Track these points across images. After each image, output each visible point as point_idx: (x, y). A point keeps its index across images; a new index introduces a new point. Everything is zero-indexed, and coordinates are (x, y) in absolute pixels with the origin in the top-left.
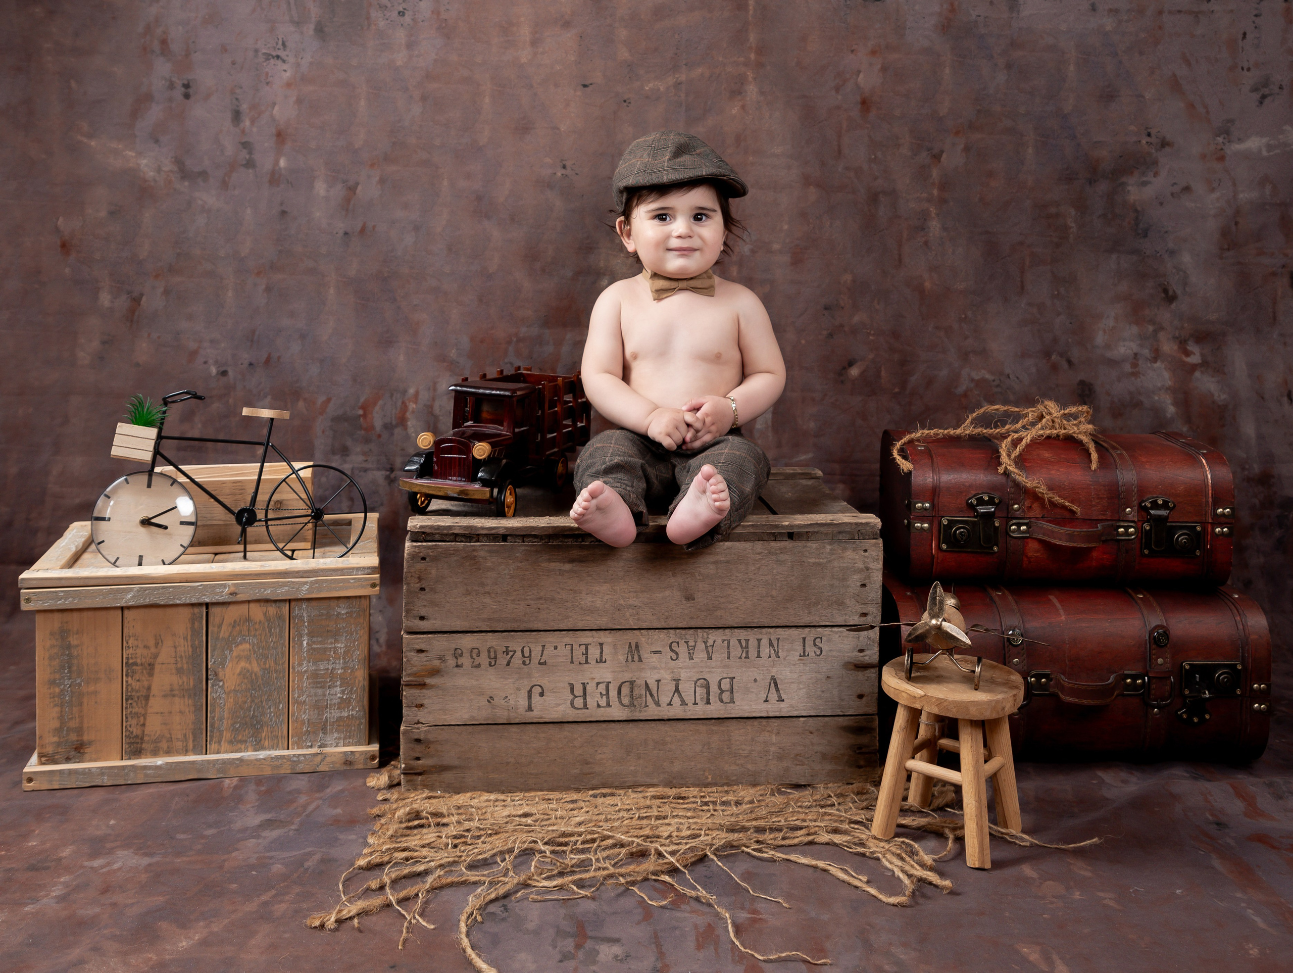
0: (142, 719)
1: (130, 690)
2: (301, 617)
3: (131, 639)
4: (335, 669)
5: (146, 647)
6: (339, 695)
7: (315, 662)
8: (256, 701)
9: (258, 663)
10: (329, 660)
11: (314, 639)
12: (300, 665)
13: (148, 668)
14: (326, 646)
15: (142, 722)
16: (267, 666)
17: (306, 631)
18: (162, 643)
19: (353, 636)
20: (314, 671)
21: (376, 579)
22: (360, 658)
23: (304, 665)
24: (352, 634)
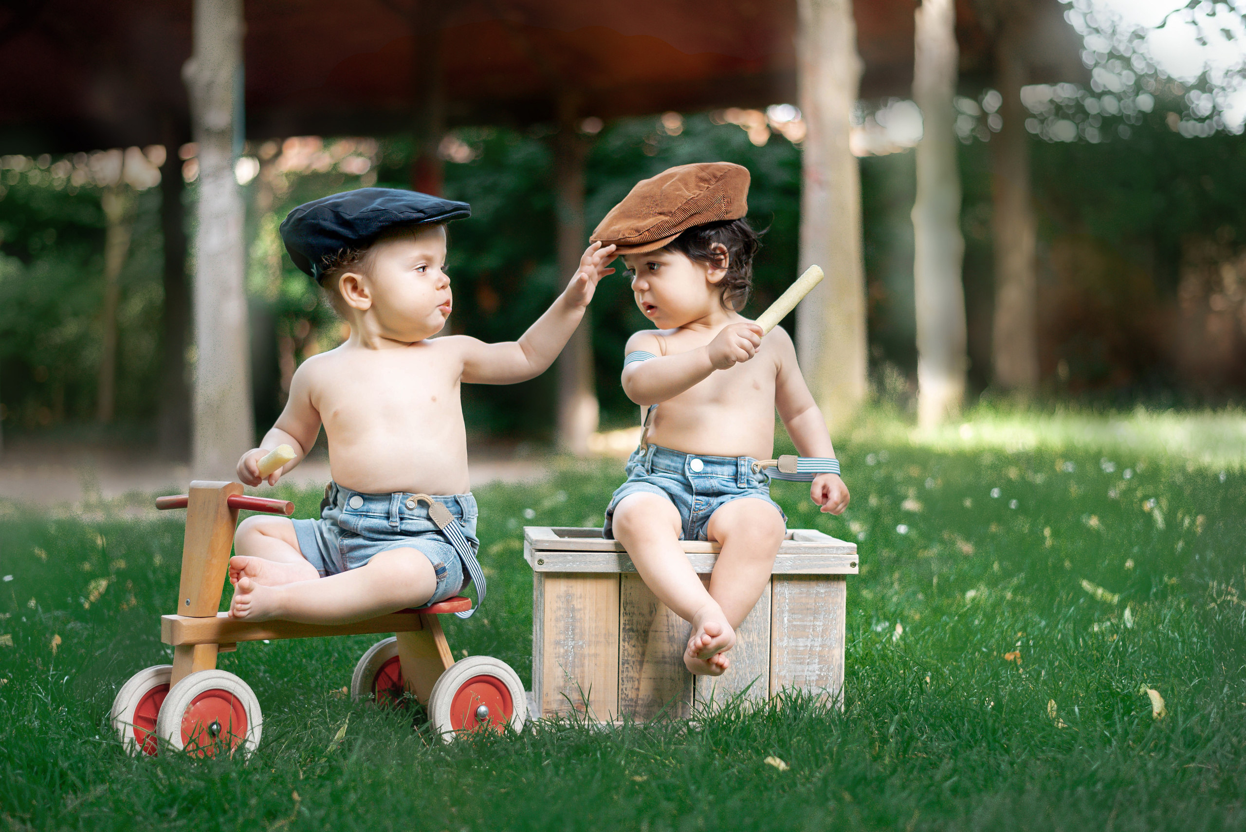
0: (636, 683)
1: (626, 654)
2: (783, 594)
3: (629, 605)
4: (814, 646)
5: (641, 614)
6: (817, 672)
7: (796, 638)
8: (741, 673)
9: (742, 637)
10: (808, 638)
11: (795, 616)
12: (781, 640)
13: (643, 634)
14: (805, 623)
15: (636, 686)
16: (751, 640)
17: (787, 608)
18: (656, 611)
19: (831, 615)
20: (794, 648)
21: (855, 559)
22: (838, 637)
23: (786, 641)
24: (830, 613)
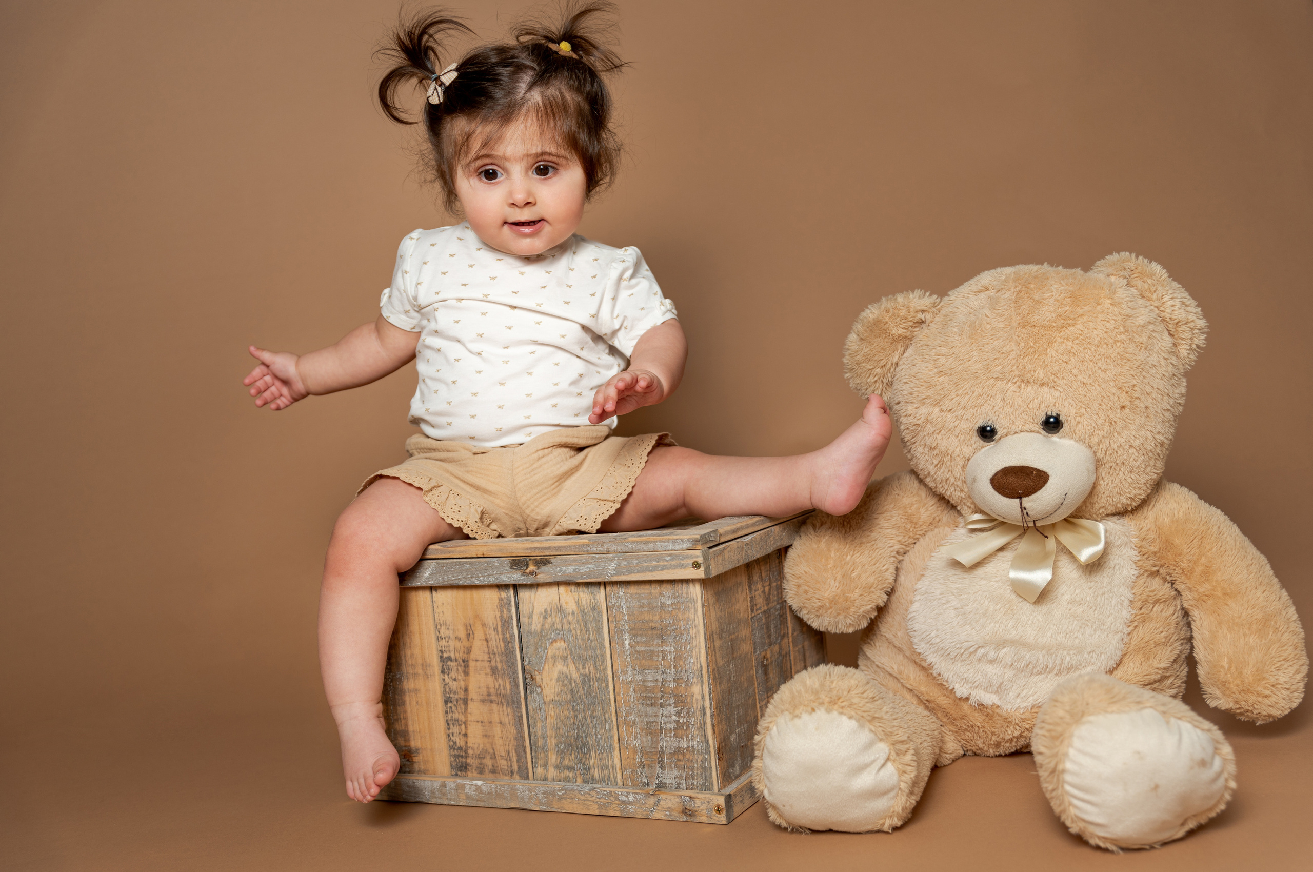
0: (463, 727)
1: (447, 690)
2: (619, 607)
3: (442, 627)
4: (666, 681)
5: (458, 638)
6: (674, 717)
7: (641, 671)
8: (580, 717)
9: (576, 667)
10: (657, 669)
11: (638, 639)
12: (625, 672)
13: (463, 664)
14: (652, 648)
15: (463, 732)
16: (587, 672)
17: (627, 628)
18: (473, 635)
19: (684, 637)
20: (641, 683)
21: (697, 557)
22: (695, 668)
23: (630, 673)
24: (682, 634)
